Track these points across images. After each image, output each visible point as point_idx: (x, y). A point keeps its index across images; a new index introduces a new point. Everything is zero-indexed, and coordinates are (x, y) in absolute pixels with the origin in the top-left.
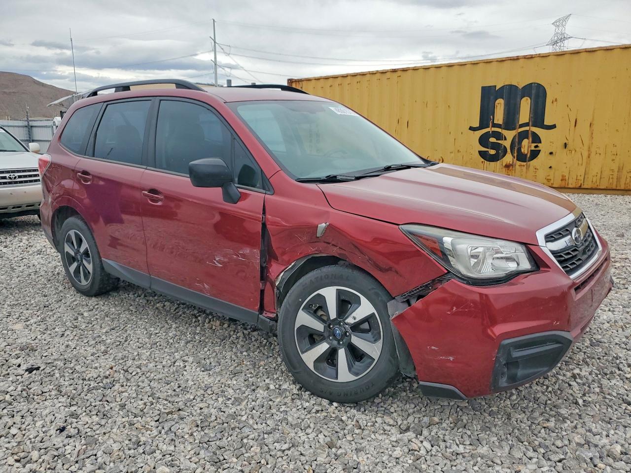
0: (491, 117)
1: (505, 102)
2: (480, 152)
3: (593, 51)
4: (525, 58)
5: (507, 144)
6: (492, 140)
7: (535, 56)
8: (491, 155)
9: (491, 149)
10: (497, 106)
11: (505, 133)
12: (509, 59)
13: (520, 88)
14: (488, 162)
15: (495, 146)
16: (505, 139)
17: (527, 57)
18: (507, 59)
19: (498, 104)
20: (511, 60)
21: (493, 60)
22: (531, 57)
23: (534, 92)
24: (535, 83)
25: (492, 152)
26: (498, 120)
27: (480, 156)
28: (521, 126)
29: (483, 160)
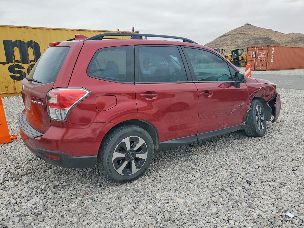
0: (13, 57)
1: (19, 49)
2: (10, 76)
3: (55, 30)
4: (24, 28)
5: (25, 70)
6: (17, 69)
7: (30, 27)
8: (17, 77)
9: (17, 74)
10: (15, 51)
11: (23, 65)
12: (16, 27)
13: (26, 43)
14: (17, 81)
15: (19, 72)
16: (24, 68)
17: (26, 27)
18: (15, 27)
19: (15, 50)
20: (17, 27)
21: (7, 26)
22: (28, 28)
23: (33, 45)
24: (33, 41)
25: (18, 75)
26: (17, 58)
27: (11, 78)
28: (31, 61)
29: (13, 80)
